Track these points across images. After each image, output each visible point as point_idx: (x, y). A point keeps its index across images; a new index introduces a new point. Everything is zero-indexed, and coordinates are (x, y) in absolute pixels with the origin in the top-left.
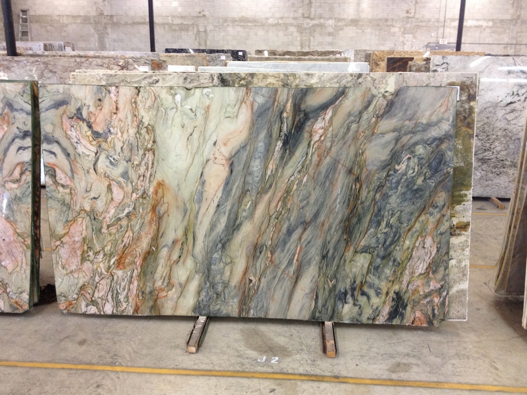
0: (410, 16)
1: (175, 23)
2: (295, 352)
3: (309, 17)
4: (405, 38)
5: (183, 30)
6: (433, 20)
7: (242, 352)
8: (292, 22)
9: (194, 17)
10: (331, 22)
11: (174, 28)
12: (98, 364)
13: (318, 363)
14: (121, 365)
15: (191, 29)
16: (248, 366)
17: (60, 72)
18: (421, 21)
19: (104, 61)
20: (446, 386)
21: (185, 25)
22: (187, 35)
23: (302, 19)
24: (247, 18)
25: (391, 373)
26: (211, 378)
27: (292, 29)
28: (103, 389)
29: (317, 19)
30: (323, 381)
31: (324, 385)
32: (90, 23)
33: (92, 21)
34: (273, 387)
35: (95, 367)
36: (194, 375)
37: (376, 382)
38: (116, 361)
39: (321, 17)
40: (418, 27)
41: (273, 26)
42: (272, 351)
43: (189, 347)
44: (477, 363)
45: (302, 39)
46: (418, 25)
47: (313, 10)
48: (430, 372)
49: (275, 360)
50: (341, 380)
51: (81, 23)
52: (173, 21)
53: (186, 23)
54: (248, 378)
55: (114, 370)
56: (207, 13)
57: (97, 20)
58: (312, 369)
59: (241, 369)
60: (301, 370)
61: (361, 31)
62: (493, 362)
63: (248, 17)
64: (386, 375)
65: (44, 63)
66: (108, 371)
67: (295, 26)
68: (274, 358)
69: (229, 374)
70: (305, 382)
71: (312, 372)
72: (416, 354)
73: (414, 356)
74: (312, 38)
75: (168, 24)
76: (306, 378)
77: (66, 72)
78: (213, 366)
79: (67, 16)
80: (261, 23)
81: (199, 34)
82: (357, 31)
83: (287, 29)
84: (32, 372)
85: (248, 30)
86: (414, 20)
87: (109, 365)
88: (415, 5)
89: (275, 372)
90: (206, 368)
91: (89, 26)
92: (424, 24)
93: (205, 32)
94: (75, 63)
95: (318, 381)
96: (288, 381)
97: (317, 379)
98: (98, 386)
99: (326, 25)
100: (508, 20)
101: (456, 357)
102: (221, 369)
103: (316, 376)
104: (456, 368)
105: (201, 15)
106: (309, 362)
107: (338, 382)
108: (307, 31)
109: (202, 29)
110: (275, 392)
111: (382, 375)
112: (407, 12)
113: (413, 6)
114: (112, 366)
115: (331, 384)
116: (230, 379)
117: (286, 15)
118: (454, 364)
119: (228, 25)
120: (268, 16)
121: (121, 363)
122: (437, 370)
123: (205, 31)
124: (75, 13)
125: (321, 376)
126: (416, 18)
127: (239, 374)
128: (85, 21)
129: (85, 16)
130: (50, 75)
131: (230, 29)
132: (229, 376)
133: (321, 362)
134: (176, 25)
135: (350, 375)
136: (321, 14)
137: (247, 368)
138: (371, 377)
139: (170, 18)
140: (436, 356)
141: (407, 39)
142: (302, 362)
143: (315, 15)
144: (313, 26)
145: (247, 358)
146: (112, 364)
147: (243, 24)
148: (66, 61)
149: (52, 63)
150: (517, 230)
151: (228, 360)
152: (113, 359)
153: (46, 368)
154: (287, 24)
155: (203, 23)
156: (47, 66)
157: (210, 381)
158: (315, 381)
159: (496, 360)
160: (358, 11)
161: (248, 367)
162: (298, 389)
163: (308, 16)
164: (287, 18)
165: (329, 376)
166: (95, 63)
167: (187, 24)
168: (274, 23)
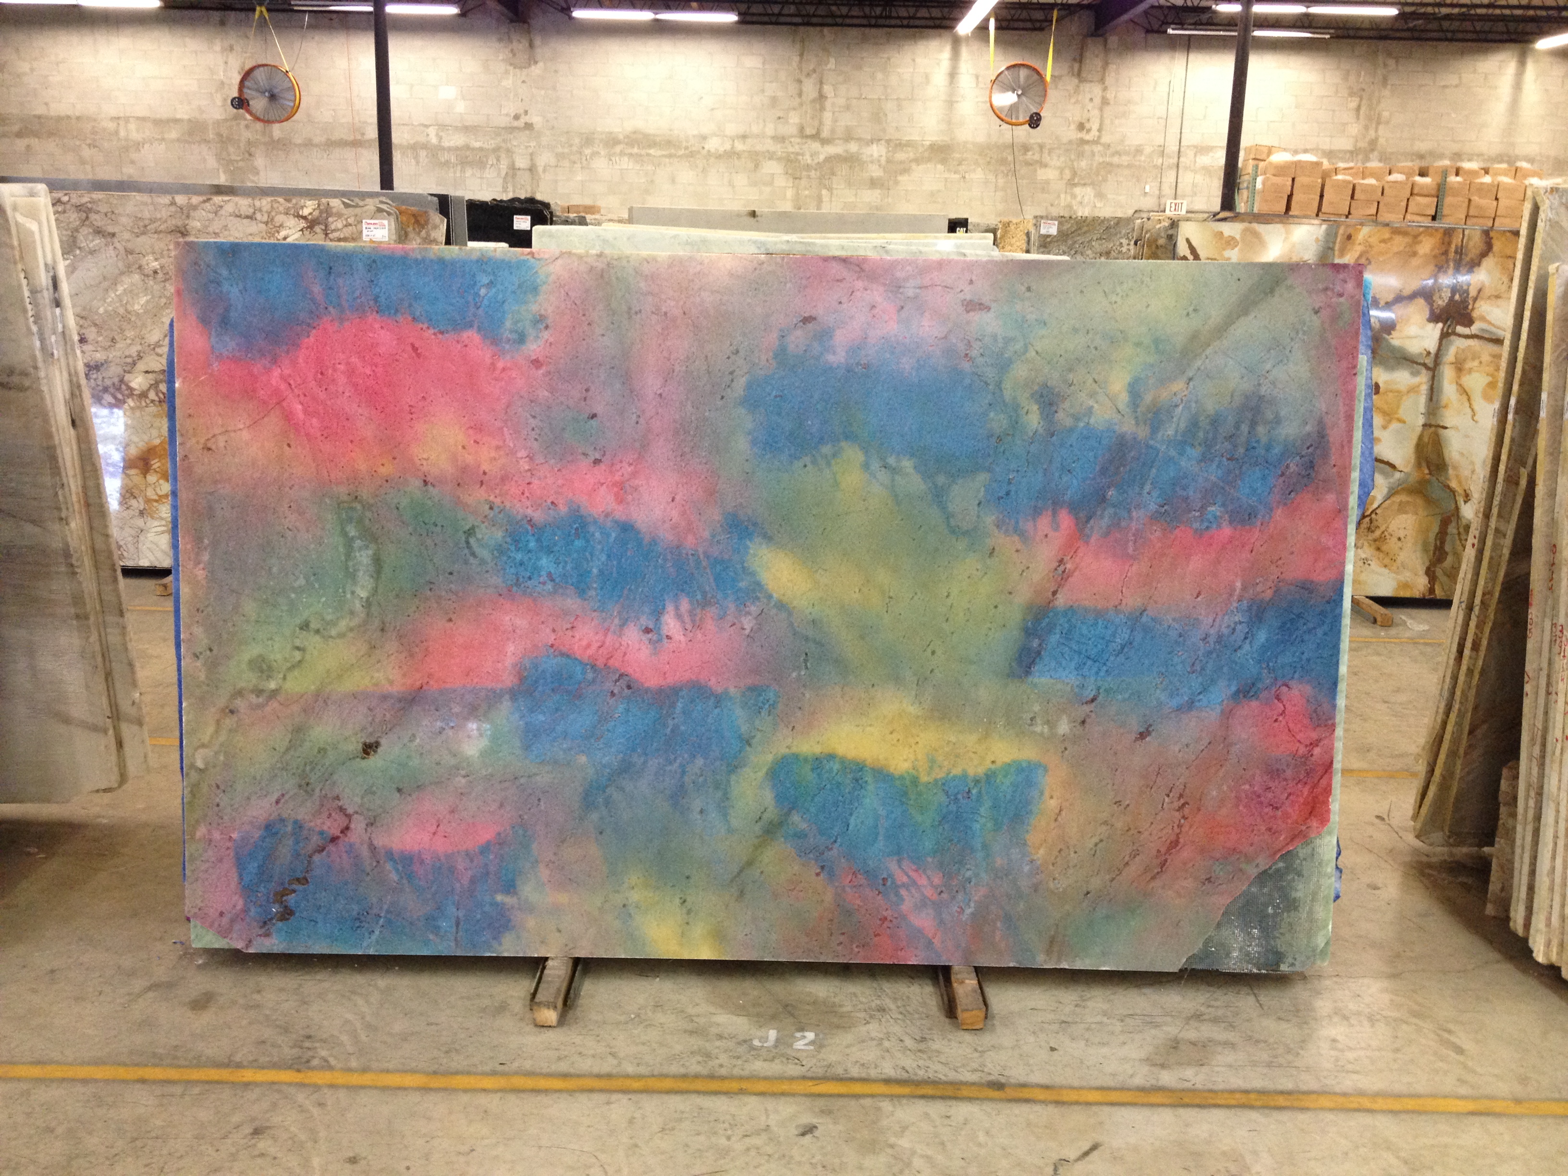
0: (1088, 137)
1: (446, 144)
2: (862, 1015)
3: (816, 137)
4: (1074, 196)
5: (471, 164)
6: (1148, 150)
7: (702, 1021)
8: (772, 148)
9: (499, 131)
10: (876, 151)
11: (444, 157)
12: (255, 1065)
13: (936, 1046)
14: (327, 1066)
15: (492, 160)
16: (723, 1059)
17: (127, 235)
18: (1118, 153)
19: (257, 203)
20: (1325, 1102)
21: (473, 149)
22: (481, 178)
23: (798, 140)
24: (646, 136)
25: (1155, 1070)
26: (614, 1097)
27: (772, 168)
28: (275, 1139)
29: (840, 142)
30: (955, 1098)
31: (962, 1110)
32: (206, 141)
33: (211, 136)
34: (807, 1119)
35: (248, 1075)
36: (559, 1091)
37: (1114, 1097)
38: (310, 1053)
39: (848, 137)
40: (1109, 167)
41: (719, 157)
42: (792, 1015)
43: (535, 1008)
44: (1399, 1035)
45: (798, 193)
46: (1110, 164)
47: (827, 116)
48: (1269, 1065)
49: (802, 1042)
50: (1010, 1093)
51: (178, 140)
52: (440, 138)
53: (477, 145)
54: (726, 1093)
55: (307, 1081)
56: (536, 119)
57: (225, 133)
58: (921, 1063)
59: (704, 1071)
60: (888, 1069)
61: (957, 176)
62: (1445, 1030)
63: (652, 132)
64: (1141, 1077)
65: (79, 208)
66: (290, 1084)
67: (779, 159)
68: (798, 1035)
69: (668, 1084)
70: (904, 1101)
71: (921, 1073)
72: (1220, 1013)
73: (1215, 1020)
74: (824, 192)
75: (425, 146)
76: (906, 1090)
77: (144, 233)
78: (615, 1062)
79: (138, 118)
80: (686, 148)
81: (514, 176)
82: (947, 175)
83: (757, 166)
84: (42, 1094)
85: (650, 168)
86: (1098, 148)
87: (290, 1067)
88: (1101, 110)
89: (810, 1074)
90: (596, 1070)
91: (204, 148)
92: (1125, 160)
93: (530, 170)
94: (173, 209)
95: (943, 1098)
96: (853, 1102)
97: (939, 1093)
98: (257, 1132)
99: (864, 158)
100: (1346, 152)
101: (1336, 1019)
102: (642, 1070)
103: (935, 1083)
104: (1342, 1051)
105: (520, 123)
106: (909, 1042)
107: (1001, 1100)
108: (813, 174)
109: (522, 162)
110: (817, 1133)
111: (1132, 1076)
112: (1081, 127)
113: (1096, 113)
114: (299, 1071)
115: (984, 1107)
116: (676, 1102)
117: (755, 129)
118: (1334, 1040)
119: (595, 154)
120: (705, 130)
121: (326, 1061)
122: (1290, 1057)
123: (532, 169)
124: (164, 113)
125: (951, 1083)
126: (1103, 145)
127: (699, 1085)
128: (191, 133)
129: (190, 120)
130: (97, 241)
131: (601, 165)
132: (669, 1092)
133: (945, 1042)
134: (449, 149)
135: (1036, 1078)
136: (848, 130)
137: (721, 1066)
138: (1099, 1083)
139: (432, 131)
140: (1280, 1019)
141: (1079, 199)
142: (886, 1044)
143: (833, 131)
144: (828, 159)
145: (720, 1037)
146: (301, 1064)
147: (635, 150)
148: (146, 204)
149: (104, 208)
150: (1482, 653)
151: (661, 1044)
152: (301, 1048)
153: (85, 1081)
154: (757, 153)
155: (527, 147)
156: (87, 218)
157: (612, 1106)
158: (933, 1097)
159: (1451, 1026)
160: (949, 122)
161: (723, 1062)
162: (885, 1122)
163: (814, 132)
164: (757, 136)
165: (973, 1084)
166: (229, 208)
167: (481, 149)
168: (722, 149)
